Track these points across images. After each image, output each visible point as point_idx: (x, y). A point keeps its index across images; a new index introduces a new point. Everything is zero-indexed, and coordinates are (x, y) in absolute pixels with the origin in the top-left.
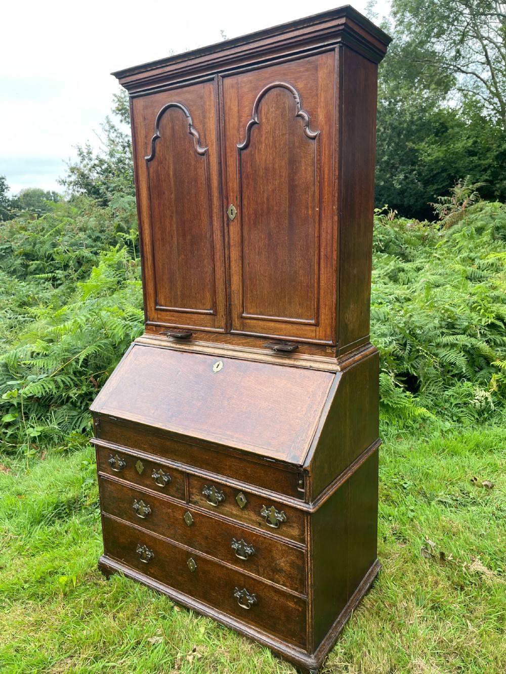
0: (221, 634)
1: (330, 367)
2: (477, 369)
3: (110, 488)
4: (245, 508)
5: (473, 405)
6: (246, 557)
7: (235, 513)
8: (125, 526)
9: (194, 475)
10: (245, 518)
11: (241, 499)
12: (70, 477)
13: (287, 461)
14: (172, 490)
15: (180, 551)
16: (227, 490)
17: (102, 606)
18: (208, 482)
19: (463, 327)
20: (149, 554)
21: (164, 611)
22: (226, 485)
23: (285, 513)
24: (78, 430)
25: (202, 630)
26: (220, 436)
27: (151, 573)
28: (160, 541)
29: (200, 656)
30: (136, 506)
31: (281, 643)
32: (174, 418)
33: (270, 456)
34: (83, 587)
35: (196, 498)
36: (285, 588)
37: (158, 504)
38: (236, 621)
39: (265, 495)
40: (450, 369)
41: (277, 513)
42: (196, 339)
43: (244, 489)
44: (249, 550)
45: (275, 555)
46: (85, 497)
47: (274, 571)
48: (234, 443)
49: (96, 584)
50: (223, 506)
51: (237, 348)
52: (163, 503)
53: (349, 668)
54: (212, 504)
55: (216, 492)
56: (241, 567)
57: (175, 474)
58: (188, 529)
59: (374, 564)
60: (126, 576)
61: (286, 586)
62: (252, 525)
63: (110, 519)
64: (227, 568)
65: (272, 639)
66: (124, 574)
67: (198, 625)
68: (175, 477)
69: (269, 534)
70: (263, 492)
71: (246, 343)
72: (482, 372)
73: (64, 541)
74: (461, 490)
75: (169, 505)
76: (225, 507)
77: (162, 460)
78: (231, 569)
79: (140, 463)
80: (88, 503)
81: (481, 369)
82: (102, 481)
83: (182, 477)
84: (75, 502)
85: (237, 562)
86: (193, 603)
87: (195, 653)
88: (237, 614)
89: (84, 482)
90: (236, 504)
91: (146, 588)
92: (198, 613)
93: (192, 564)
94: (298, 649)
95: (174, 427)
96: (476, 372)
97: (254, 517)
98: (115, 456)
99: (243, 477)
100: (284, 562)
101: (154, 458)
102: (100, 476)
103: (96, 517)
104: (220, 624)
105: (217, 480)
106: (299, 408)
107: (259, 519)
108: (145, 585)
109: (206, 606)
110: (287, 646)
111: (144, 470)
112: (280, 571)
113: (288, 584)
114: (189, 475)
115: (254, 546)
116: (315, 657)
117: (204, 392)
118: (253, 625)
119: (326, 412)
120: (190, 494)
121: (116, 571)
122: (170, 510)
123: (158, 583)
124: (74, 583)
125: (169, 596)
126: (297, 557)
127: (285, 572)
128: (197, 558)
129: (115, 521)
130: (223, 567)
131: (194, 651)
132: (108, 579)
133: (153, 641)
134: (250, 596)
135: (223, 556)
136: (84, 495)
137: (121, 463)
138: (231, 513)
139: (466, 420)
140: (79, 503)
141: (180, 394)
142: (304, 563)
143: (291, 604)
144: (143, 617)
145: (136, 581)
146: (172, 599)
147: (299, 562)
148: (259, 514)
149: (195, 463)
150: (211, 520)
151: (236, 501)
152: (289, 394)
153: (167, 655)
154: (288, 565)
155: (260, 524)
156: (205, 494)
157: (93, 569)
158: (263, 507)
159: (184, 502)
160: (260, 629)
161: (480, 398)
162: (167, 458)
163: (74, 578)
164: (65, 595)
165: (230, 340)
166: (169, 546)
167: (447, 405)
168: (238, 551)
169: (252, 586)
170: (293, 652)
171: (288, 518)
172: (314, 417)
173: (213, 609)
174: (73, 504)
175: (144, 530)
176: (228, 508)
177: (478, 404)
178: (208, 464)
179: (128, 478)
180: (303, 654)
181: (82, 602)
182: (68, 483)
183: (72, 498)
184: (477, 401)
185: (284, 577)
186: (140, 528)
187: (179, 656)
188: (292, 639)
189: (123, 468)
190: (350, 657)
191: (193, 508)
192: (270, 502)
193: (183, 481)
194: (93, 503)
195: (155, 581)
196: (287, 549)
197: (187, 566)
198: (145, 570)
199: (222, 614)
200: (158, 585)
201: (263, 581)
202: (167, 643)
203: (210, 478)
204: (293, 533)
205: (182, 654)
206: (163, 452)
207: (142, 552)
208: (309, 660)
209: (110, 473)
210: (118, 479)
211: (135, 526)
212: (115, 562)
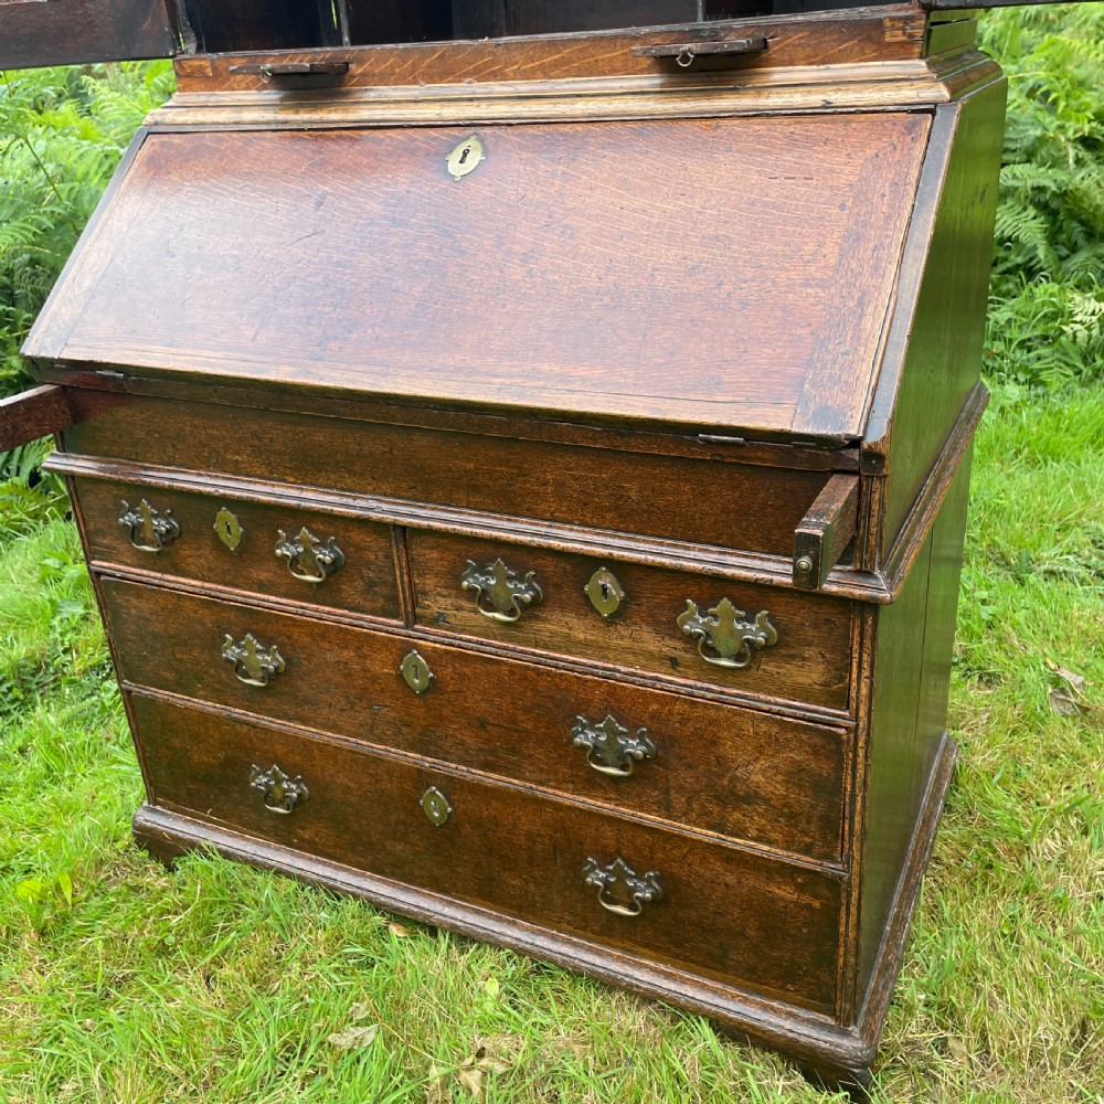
0: (547, 989)
1: (908, 94)
2: (1064, 252)
3: (136, 607)
4: (620, 615)
5: (1071, 336)
6: (622, 768)
7: (582, 636)
8: (204, 716)
9: (430, 532)
10: (624, 650)
11: (604, 589)
12: (13, 604)
13: (796, 429)
14: (351, 591)
15: (395, 770)
16: (550, 566)
17: (163, 950)
18: (478, 549)
19: (1026, 143)
20: (293, 790)
21: (363, 944)
22: (550, 551)
23: (771, 617)
24: (16, 480)
25: (493, 988)
26: (518, 380)
27: (302, 840)
28: (324, 747)
29: (500, 1069)
30: (231, 653)
31: (745, 1001)
32: (333, 345)
33: (725, 422)
34: (95, 901)
35: (436, 605)
36: (766, 848)
37: (307, 640)
38: (590, 950)
39: (699, 566)
40: (1002, 254)
41: (740, 619)
42: (367, 80)
43: (616, 553)
44: (635, 748)
45: (731, 754)
46: (65, 652)
47: (727, 800)
48: (576, 397)
49: (136, 889)
50: (537, 618)
51: (524, 87)
52: (322, 633)
53: (951, 1043)
54: (498, 616)
55: (511, 579)
56: (607, 800)
57: (356, 536)
58: (416, 702)
59: (942, 746)
60: (227, 855)
61: (769, 842)
62: (644, 667)
63: (152, 701)
64: (557, 806)
65: (714, 991)
66: (220, 851)
67: (469, 969)
68: (358, 548)
69: (708, 689)
70: (692, 554)
71: (555, 65)
72: (1080, 258)
73: (20, 778)
74: (1093, 542)
75: (343, 637)
76: (545, 620)
77: (304, 495)
78: (572, 808)
79: (226, 515)
80: (78, 666)
81: (1074, 249)
82: (106, 591)
83: (383, 543)
84: (38, 669)
85: (595, 783)
86: (448, 911)
87: (485, 1062)
88: (593, 932)
89: (55, 612)
90: (586, 606)
91: (295, 884)
92: (463, 938)
93: (435, 806)
94: (803, 1013)
95: (336, 374)
96: (1062, 259)
97: (651, 641)
98: (138, 503)
99: (609, 516)
100: (763, 771)
101: (277, 490)
102: (99, 574)
103: (108, 704)
104: (542, 965)
105: (513, 537)
106: (810, 248)
107: (670, 646)
108: (289, 875)
109: (490, 917)
110: (765, 1008)
111: (246, 539)
112: (751, 798)
113: (774, 836)
114: (405, 534)
115: (650, 733)
116: (862, 1031)
117: (431, 249)
118: (651, 958)
119: (919, 247)
120: (416, 595)
121: (193, 845)
122: (348, 654)
123: (330, 865)
124: (68, 894)
125: (370, 901)
126: (816, 753)
127: (767, 801)
128: (451, 785)
129: (169, 705)
130: (544, 802)
131: (481, 1054)
132: (171, 869)
133: (343, 1041)
134: (639, 877)
135: (541, 770)
136: (61, 649)
137: (162, 525)
138: (568, 636)
139: (1054, 378)
140: (51, 670)
141: (338, 263)
142: (839, 768)
143: (785, 893)
144: (296, 966)
145: (257, 866)
146: (377, 907)
147: (824, 768)
148: (672, 629)
149: (425, 489)
150: (494, 667)
151: (586, 597)
152: (758, 208)
153: (396, 1080)
154: (779, 778)
155: (674, 663)
156: (472, 590)
157: (119, 845)
158: (686, 607)
159: (395, 622)
160: (674, 966)
161: (1087, 319)
162: (327, 486)
163: (65, 881)
164: (42, 933)
165: (493, 62)
166: (354, 761)
167: (999, 346)
168: (596, 753)
169: (648, 850)
170: (788, 1024)
171: (783, 632)
172: (876, 268)
173: (514, 923)
174: (33, 675)
175: (265, 720)
176: (557, 623)
177: (1082, 334)
178: (474, 488)
179: (193, 569)
180: (822, 1026)
181: (100, 946)
182: (11, 621)
183: (26, 658)
184: (1078, 326)
185: (761, 815)
186: (252, 716)
187: (435, 1073)
188: (782, 988)
189: (169, 539)
190: (947, 1013)
191: (431, 638)
192: (713, 587)
193: (389, 556)
194: (92, 668)
195: (319, 862)
196: (775, 729)
197: (420, 814)
198: (283, 833)
199: (543, 934)
200: (329, 872)
201: (686, 833)
202: (389, 1041)
203: (486, 532)
204: (801, 680)
205: (444, 1070)
206: (307, 469)
207: (266, 784)
208: (845, 1042)
209: (129, 561)
210: (159, 575)
211: (237, 712)
212: (186, 820)
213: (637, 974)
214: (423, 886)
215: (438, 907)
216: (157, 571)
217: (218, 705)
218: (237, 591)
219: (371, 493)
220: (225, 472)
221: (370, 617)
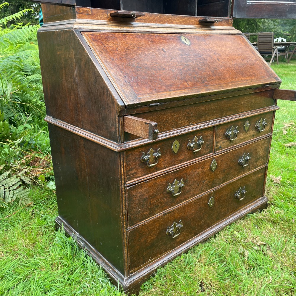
4: (248, 130)
8: (155, 220)
9: (221, 125)
11: (247, 124)
14: (203, 149)
16: (240, 123)
18: (229, 125)
20: (178, 226)
22: (240, 120)
23: (266, 119)
30: (170, 189)
35: (220, 144)
37: (190, 172)
41: (263, 121)
44: (247, 158)
45: (258, 150)
52: (195, 167)
55: (234, 130)
58: (212, 174)
61: (261, 166)
75: (199, 165)
79: (176, 142)
83: (212, 132)
93: (212, 201)
98: (149, 150)
100: (262, 151)
111: (180, 147)
114: (217, 128)
128: (215, 193)
129: (143, 226)
134: (243, 190)
135: (232, 175)
137: (156, 154)
148: (254, 128)
149: (222, 114)
151: (244, 128)
155: (254, 136)
156: (228, 135)
158: (257, 123)
160: (245, 206)
175: (175, 207)
185: (260, 161)
191: (218, 154)
192: (260, 117)
193: (212, 136)
195: (183, 245)
198: (172, 246)
204: (267, 130)
207: (172, 230)
209: (140, 175)
210: (151, 174)
211: (167, 211)
212: (142, 270)
213: (242, 213)
214: (205, 229)
215: (210, 232)
216: (150, 173)
217: (161, 213)
218: (175, 166)
219: (212, 120)
220: (178, 128)
221: (206, 155)
